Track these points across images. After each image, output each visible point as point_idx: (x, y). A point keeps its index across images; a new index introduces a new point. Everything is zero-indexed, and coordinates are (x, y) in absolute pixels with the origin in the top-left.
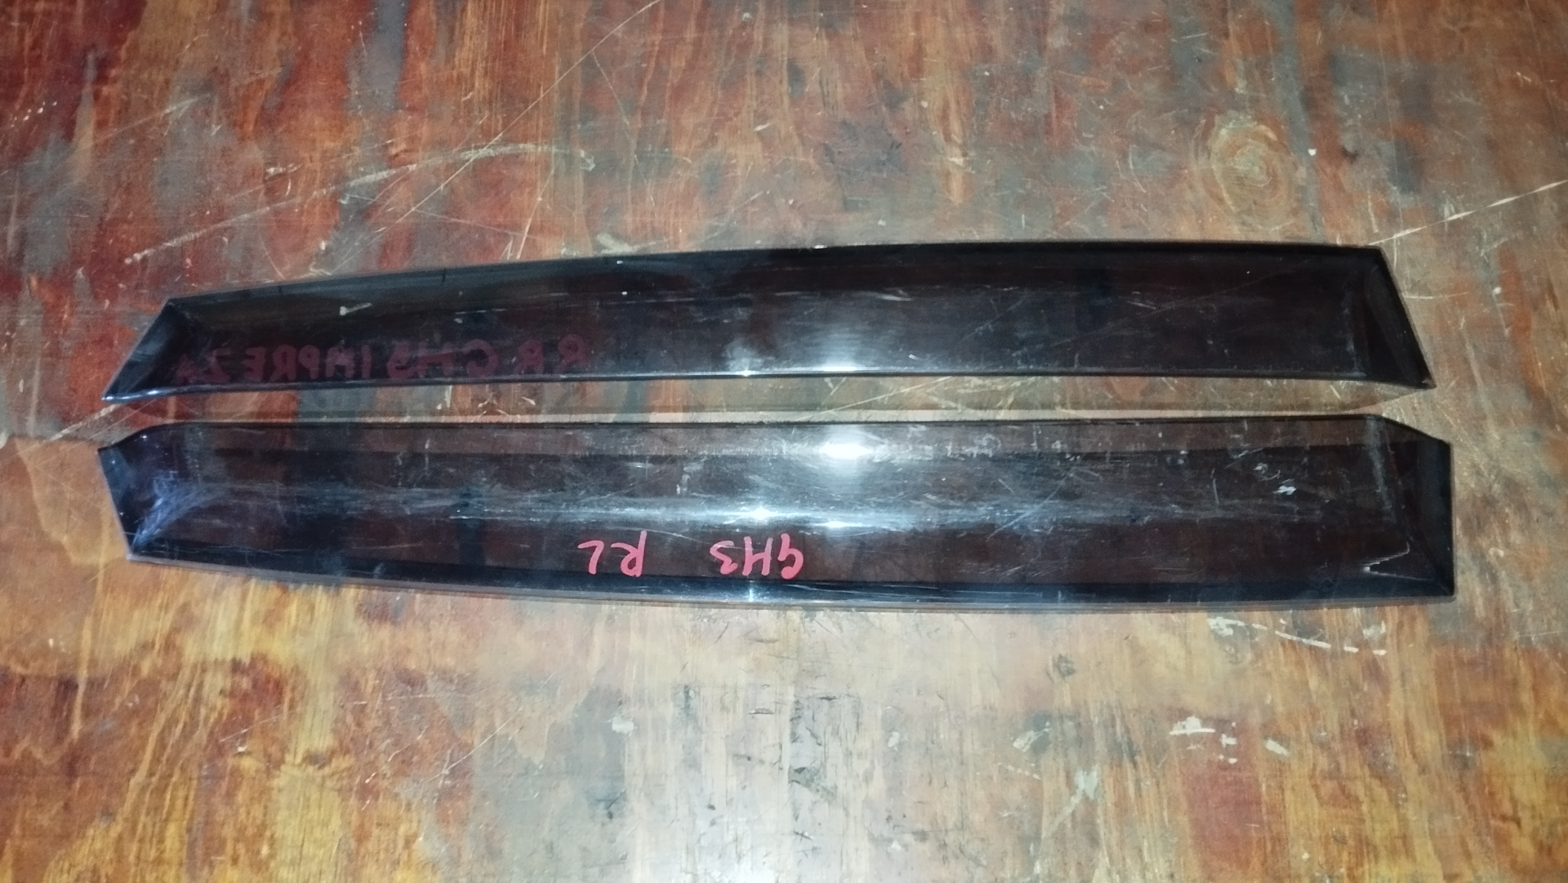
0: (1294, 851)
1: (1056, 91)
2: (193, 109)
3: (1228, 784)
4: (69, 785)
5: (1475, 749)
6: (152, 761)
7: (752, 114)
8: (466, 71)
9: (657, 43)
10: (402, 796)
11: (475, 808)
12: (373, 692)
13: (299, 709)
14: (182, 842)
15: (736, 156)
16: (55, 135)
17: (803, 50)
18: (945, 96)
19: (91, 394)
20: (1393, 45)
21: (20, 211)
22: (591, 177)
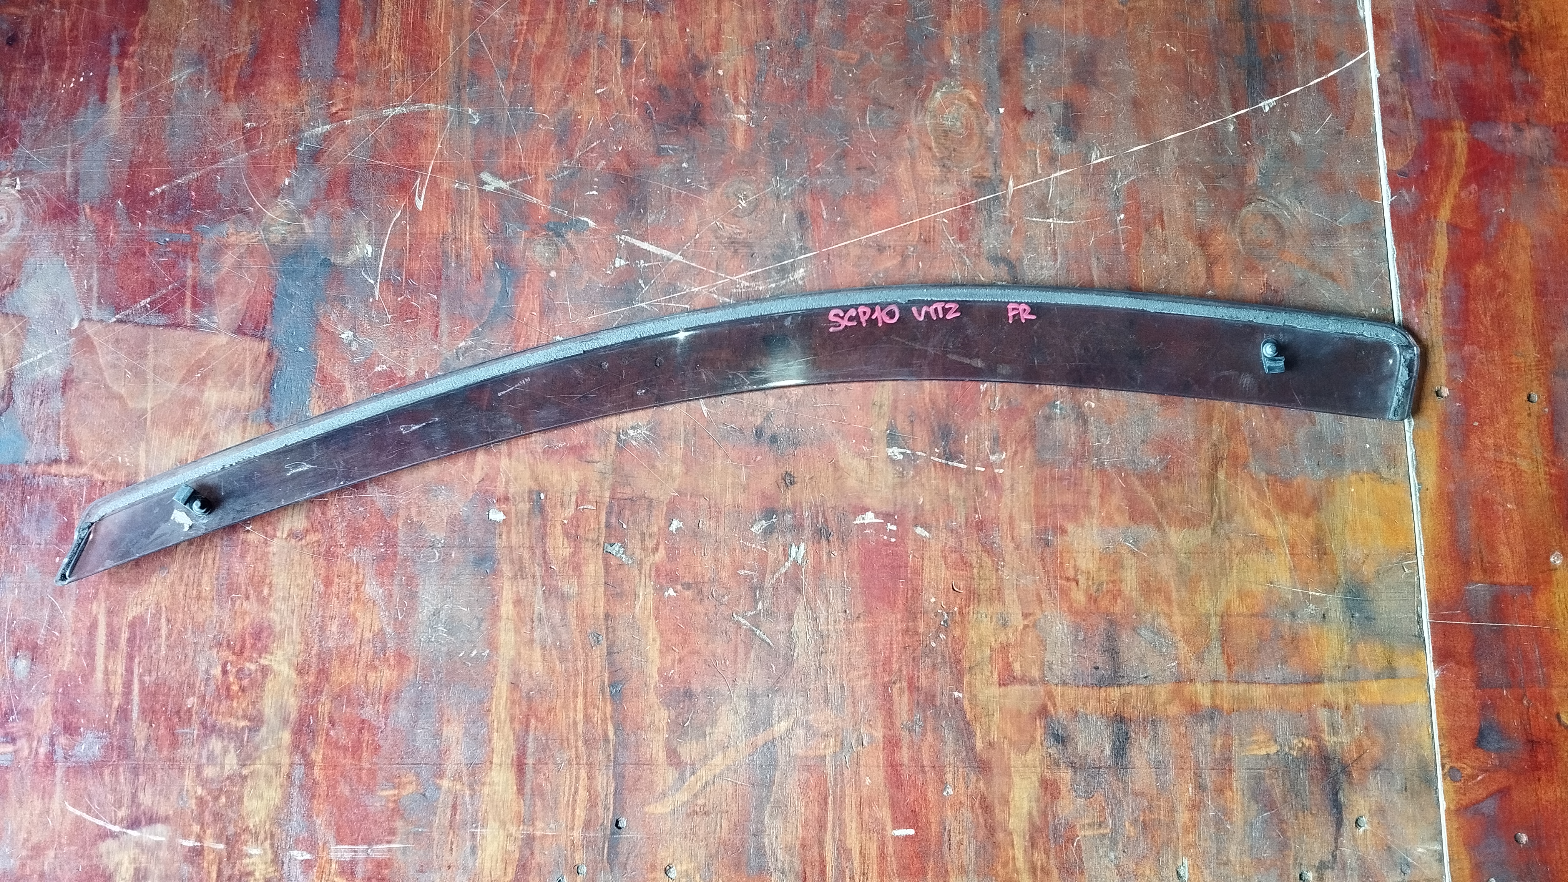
0: (926, 597)
1: (818, 62)
2: (190, 78)
3: (887, 555)
5: (1055, 535)
7: (594, 80)
8: (385, 46)
9: (525, 23)
10: (353, 558)
14: (213, 586)
15: (581, 113)
16: (93, 98)
17: (634, 29)
18: (736, 65)
19: (133, 292)
20: (1074, 23)
21: (73, 156)
22: (476, 129)
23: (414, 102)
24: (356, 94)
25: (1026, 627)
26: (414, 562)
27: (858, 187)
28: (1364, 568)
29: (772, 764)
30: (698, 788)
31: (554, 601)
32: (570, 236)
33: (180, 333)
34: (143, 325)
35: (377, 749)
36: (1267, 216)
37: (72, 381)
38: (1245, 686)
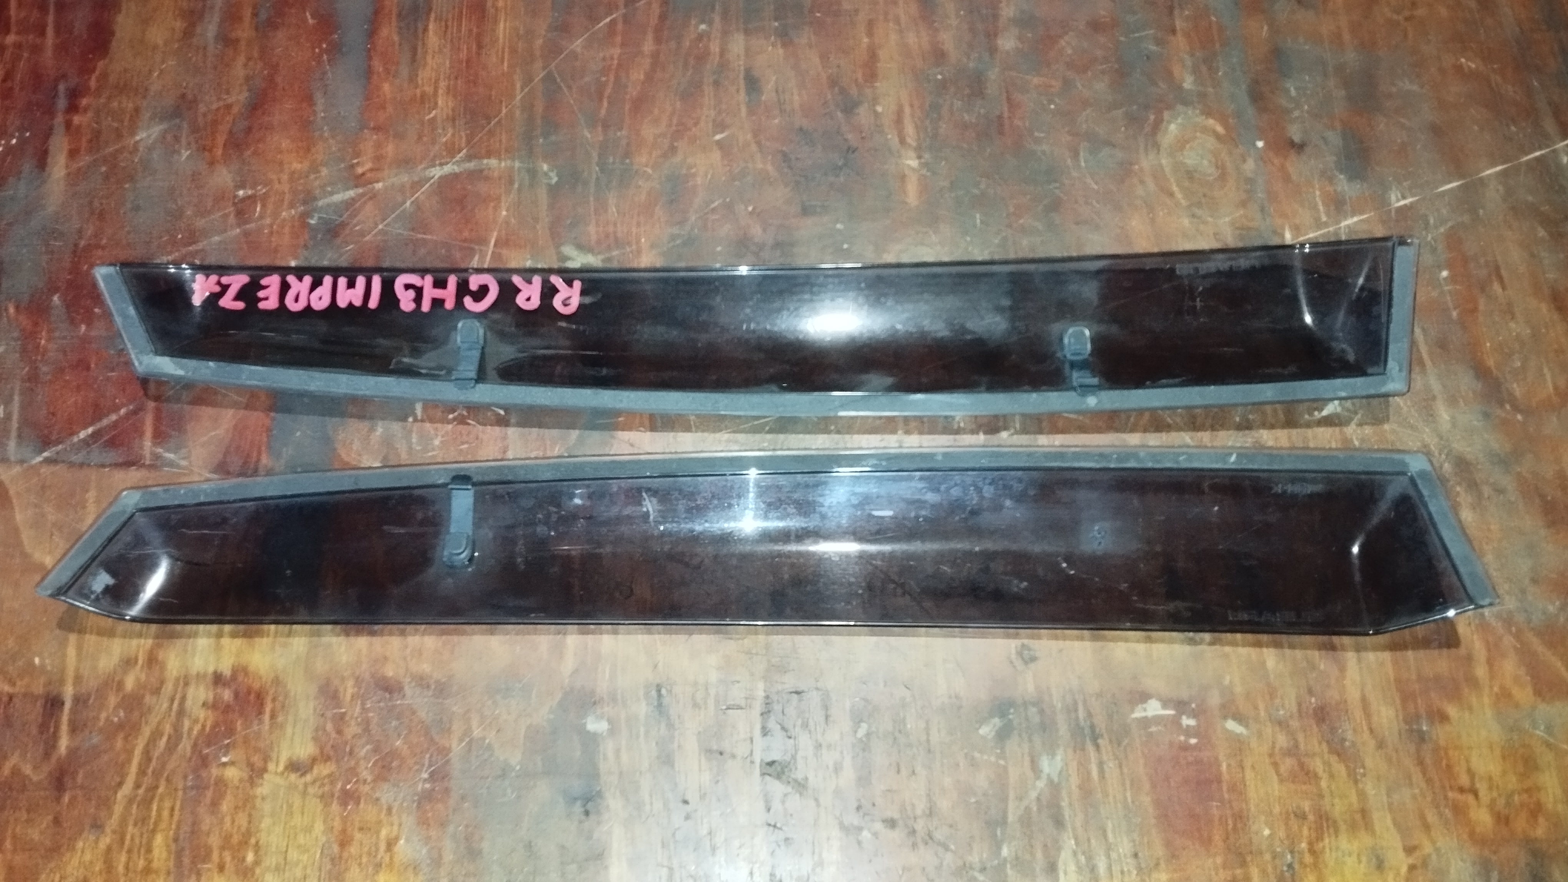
0: (1254, 828)
1: (1007, 92)
2: (163, 136)
3: (1188, 764)
4: (58, 800)
5: (1431, 723)
6: (137, 774)
7: (710, 125)
8: (429, 89)
9: (616, 57)
10: (383, 801)
11: (454, 810)
12: (352, 700)
13: (280, 719)
14: (169, 852)
15: (695, 166)
16: (29, 165)
17: (760, 59)
18: (899, 100)
19: (70, 418)
20: (1338, 36)
22: (554, 190)
23: (469, 158)
24: (390, 149)
25: (1412, 868)
26: (476, 802)
33: (134, 473)
34: (81, 465)
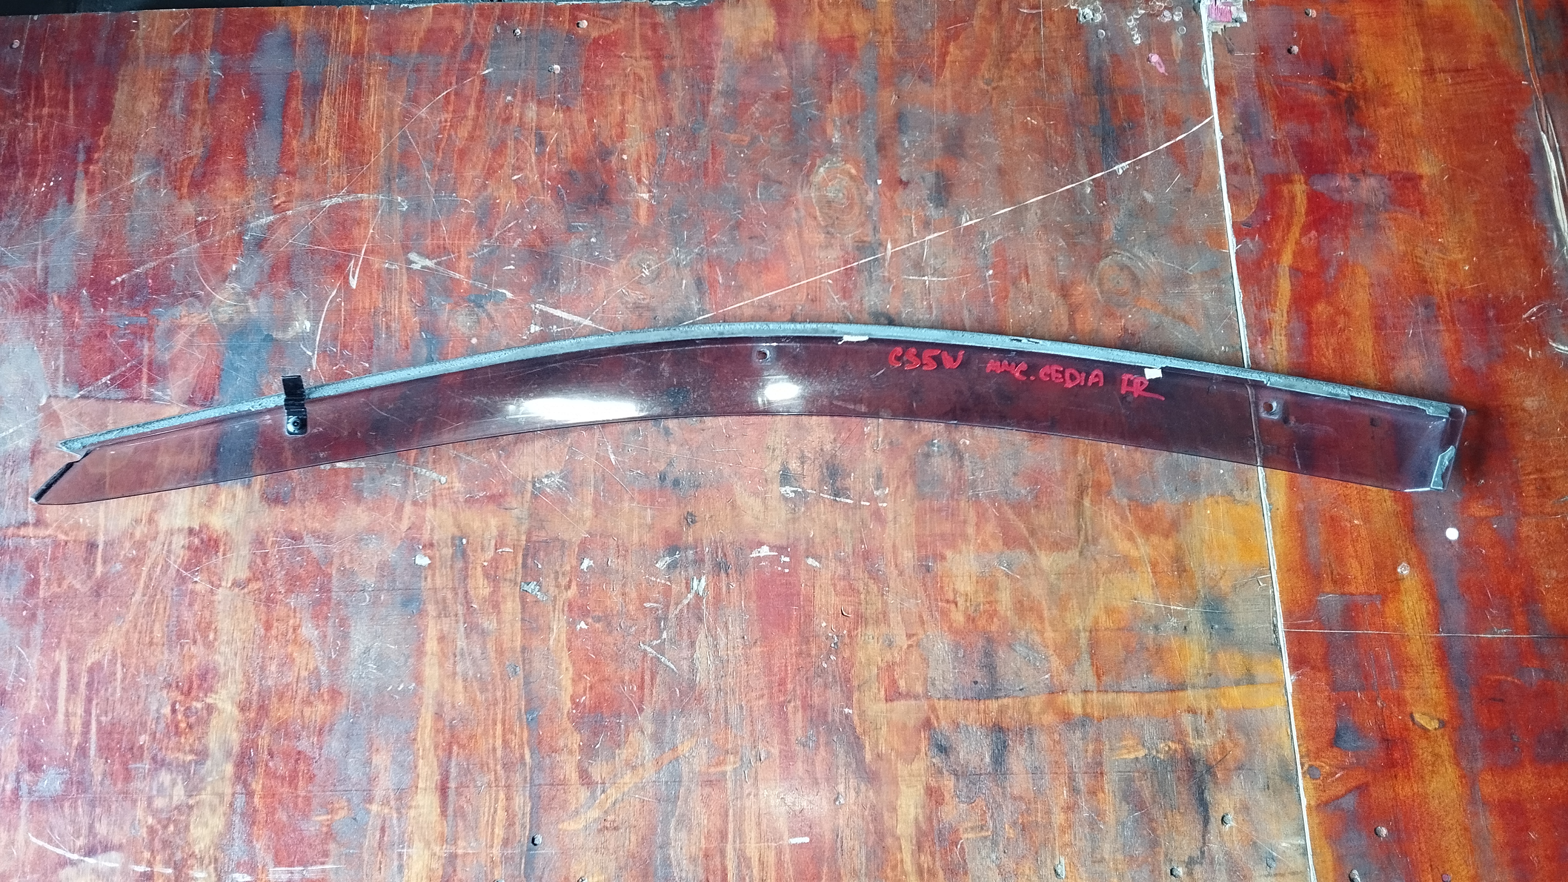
0: (817, 622)
1: (712, 145)
2: (149, 179)
3: (781, 584)
4: (97, 602)
5: (935, 562)
6: (144, 587)
7: (511, 168)
8: (323, 145)
9: (449, 120)
10: (291, 604)
11: (334, 610)
12: (272, 544)
13: (229, 555)
14: (164, 633)
15: (499, 198)
16: (62, 200)
17: (546, 122)
18: (639, 151)
19: (95, 369)
20: (944, 102)
21: (43, 252)
22: (405, 216)
23: (349, 193)
24: (297, 188)
25: (910, 646)
26: (347, 605)
27: (751, 254)
28: (1222, 583)
29: (676, 780)
30: (608, 805)
31: (475, 637)
32: (489, 307)
33: (136, 405)
34: (104, 400)
35: (311, 778)
36: (1123, 267)
37: (40, 452)
38: (1114, 695)
